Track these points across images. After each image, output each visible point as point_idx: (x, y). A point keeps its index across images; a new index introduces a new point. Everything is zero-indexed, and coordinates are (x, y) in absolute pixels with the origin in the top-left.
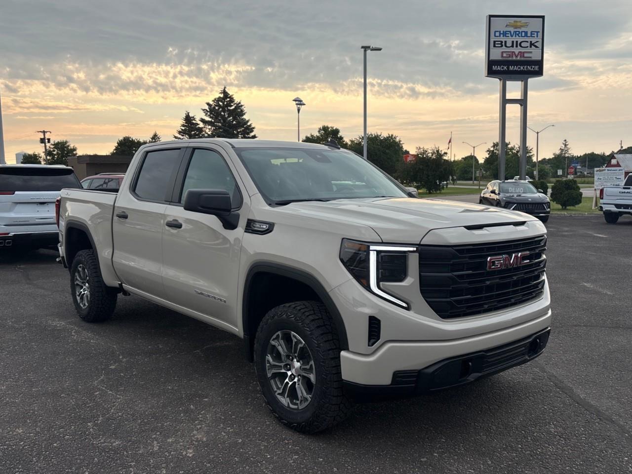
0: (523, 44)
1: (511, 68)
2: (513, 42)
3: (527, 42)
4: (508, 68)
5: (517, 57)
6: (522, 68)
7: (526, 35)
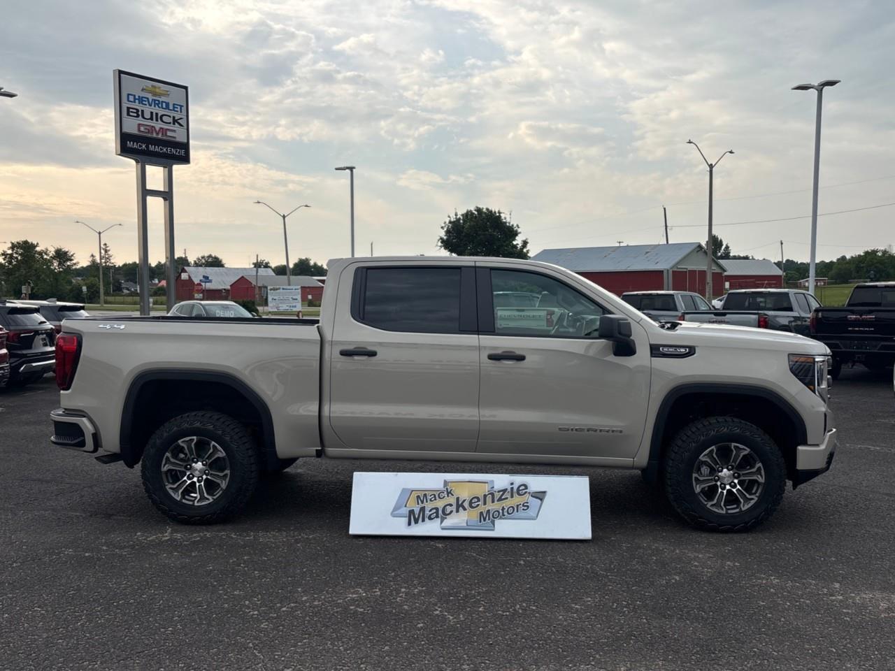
0: (165, 119)
1: (152, 148)
2: (152, 113)
3: (170, 116)
4: (147, 147)
5: (157, 134)
6: (165, 150)
7: (167, 107)
